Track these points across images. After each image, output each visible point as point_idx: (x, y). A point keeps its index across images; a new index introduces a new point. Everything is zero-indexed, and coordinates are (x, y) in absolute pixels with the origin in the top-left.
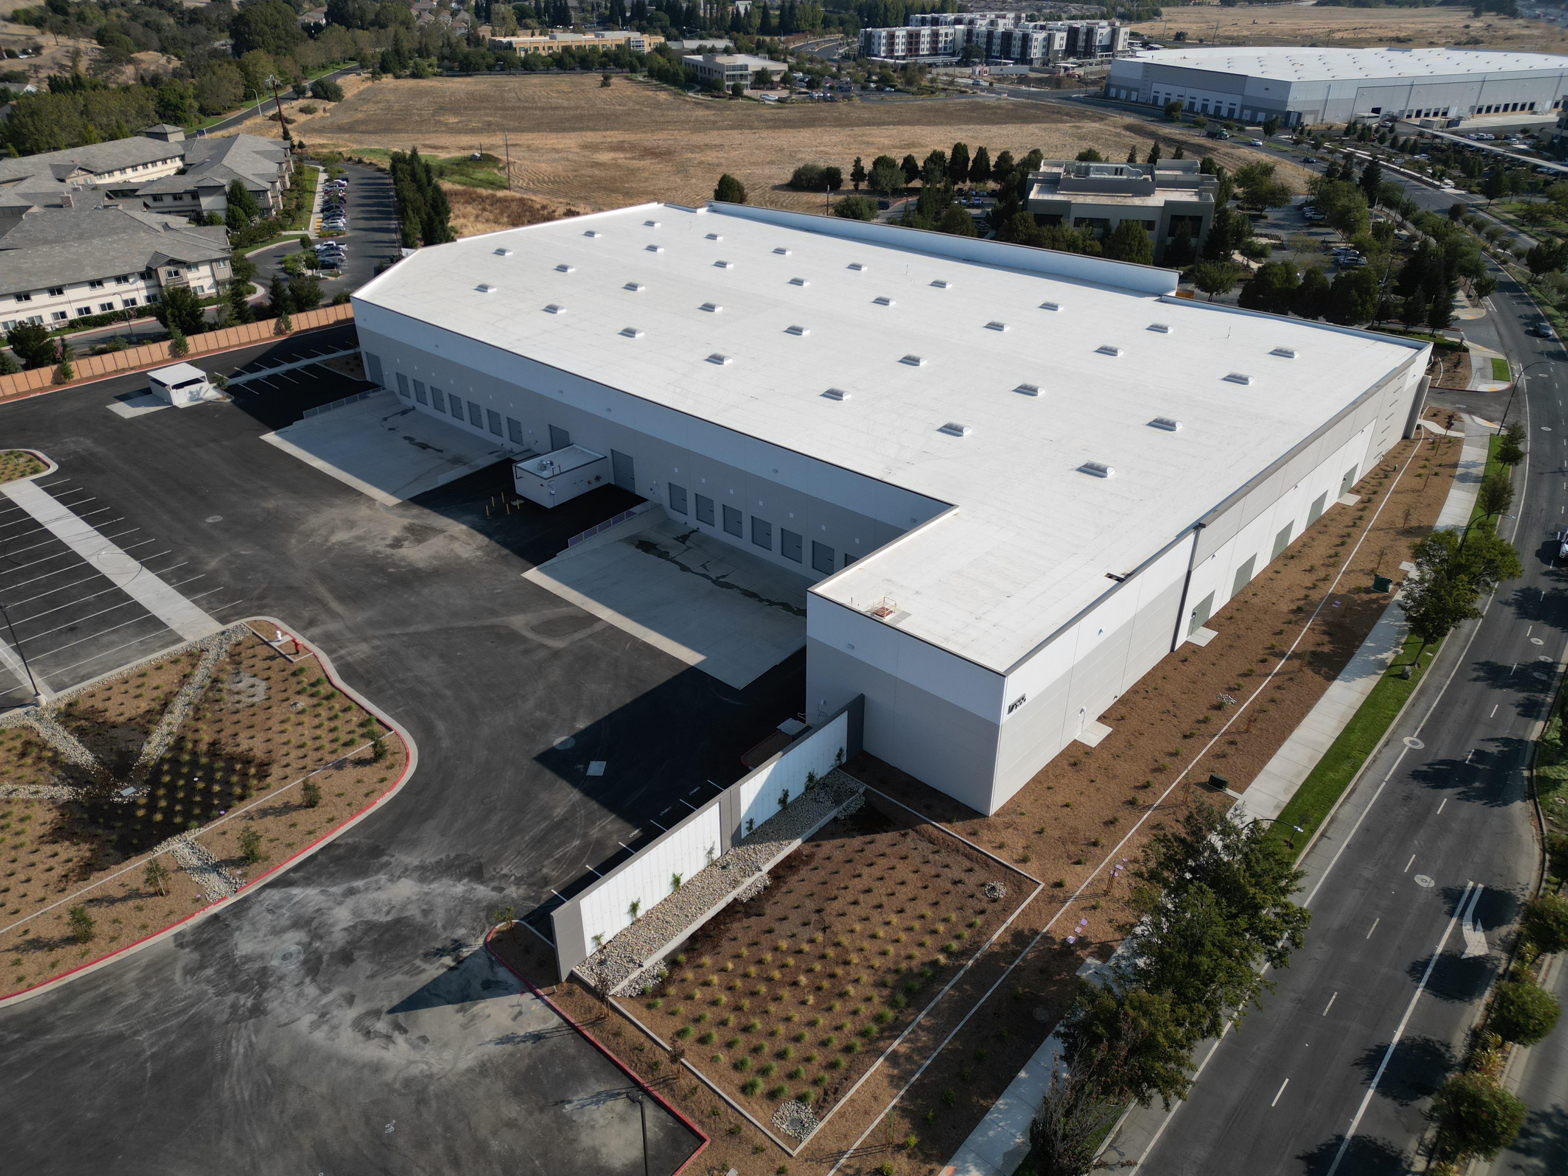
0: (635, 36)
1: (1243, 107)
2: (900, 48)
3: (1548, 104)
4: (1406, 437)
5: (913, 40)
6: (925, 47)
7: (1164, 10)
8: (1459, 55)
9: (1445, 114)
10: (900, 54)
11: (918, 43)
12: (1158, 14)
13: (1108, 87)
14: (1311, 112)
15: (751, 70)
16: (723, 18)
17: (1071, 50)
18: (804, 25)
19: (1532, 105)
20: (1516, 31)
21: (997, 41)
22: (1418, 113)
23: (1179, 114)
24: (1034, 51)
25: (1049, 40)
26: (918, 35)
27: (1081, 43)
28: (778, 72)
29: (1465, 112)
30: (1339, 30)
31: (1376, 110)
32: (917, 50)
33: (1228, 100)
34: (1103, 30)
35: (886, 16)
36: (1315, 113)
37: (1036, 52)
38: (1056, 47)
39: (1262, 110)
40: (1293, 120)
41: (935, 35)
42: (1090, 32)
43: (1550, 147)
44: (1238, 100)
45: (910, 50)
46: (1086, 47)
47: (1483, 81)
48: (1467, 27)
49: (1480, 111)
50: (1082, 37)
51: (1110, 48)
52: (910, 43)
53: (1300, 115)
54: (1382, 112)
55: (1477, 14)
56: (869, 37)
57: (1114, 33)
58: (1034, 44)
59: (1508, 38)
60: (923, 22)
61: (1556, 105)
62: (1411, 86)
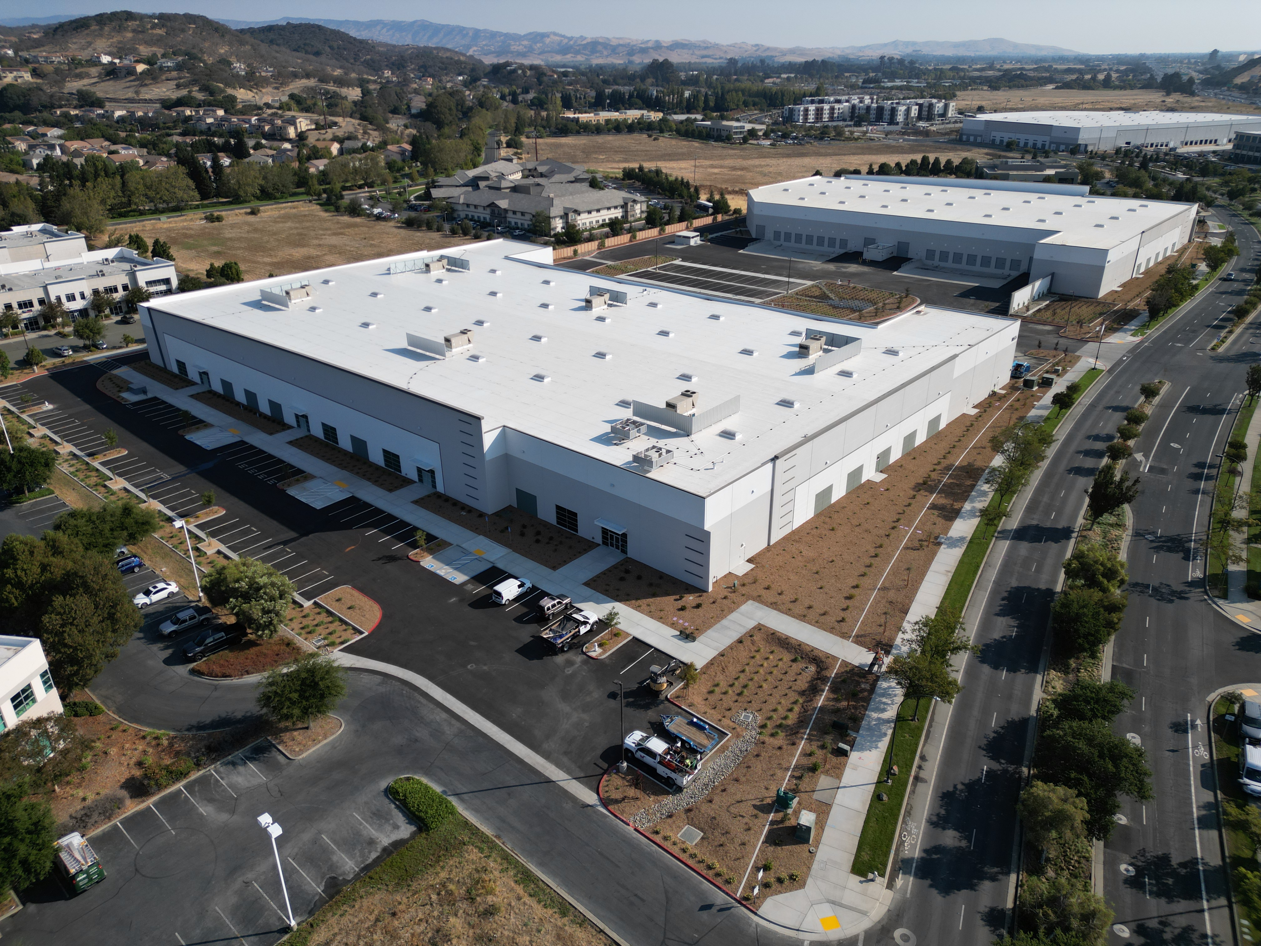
0: (645, 112)
1: (1051, 143)
2: (811, 117)
3: (1225, 141)
4: (1189, 241)
5: (819, 112)
6: (826, 117)
7: (958, 93)
8: (1169, 115)
9: (1166, 146)
10: (811, 121)
11: (822, 114)
12: (955, 96)
13: (961, 135)
14: (1091, 144)
15: (746, 129)
16: (681, 102)
17: (920, 118)
18: (732, 106)
19: (1216, 141)
20: (1196, 104)
21: (873, 112)
22: (1152, 145)
23: (1014, 147)
24: (899, 117)
25: (908, 111)
26: (822, 109)
27: (925, 113)
28: (761, 130)
29: (1178, 144)
30: (1082, 103)
31: (1128, 143)
32: (821, 118)
33: (1040, 140)
34: (939, 106)
35: (782, 99)
36: (1094, 144)
37: (900, 118)
38: (912, 115)
39: (1063, 144)
40: (1082, 148)
41: (832, 109)
42: (931, 106)
43: (1230, 159)
44: (1047, 139)
45: (817, 118)
46: (928, 115)
47: (1187, 128)
48: (1164, 101)
49: (1186, 144)
50: (925, 109)
51: (944, 115)
52: (817, 114)
53: (1086, 146)
54: (1132, 144)
55: (1168, 94)
56: (791, 111)
57: (946, 107)
58: (899, 113)
59: (1192, 108)
60: (812, 102)
61: (1230, 141)
62: (1147, 130)
